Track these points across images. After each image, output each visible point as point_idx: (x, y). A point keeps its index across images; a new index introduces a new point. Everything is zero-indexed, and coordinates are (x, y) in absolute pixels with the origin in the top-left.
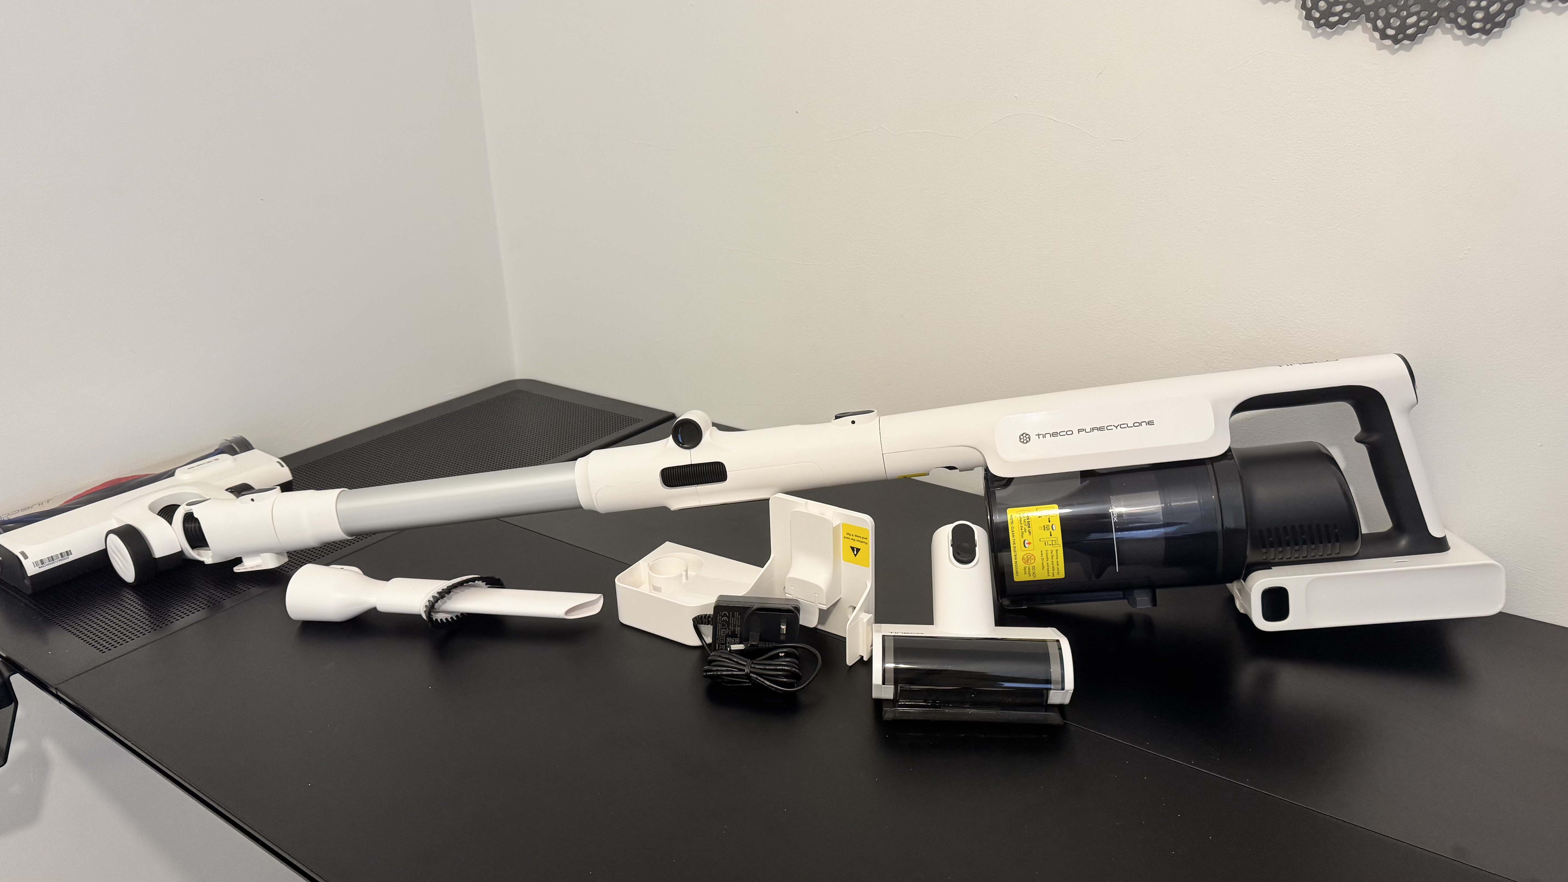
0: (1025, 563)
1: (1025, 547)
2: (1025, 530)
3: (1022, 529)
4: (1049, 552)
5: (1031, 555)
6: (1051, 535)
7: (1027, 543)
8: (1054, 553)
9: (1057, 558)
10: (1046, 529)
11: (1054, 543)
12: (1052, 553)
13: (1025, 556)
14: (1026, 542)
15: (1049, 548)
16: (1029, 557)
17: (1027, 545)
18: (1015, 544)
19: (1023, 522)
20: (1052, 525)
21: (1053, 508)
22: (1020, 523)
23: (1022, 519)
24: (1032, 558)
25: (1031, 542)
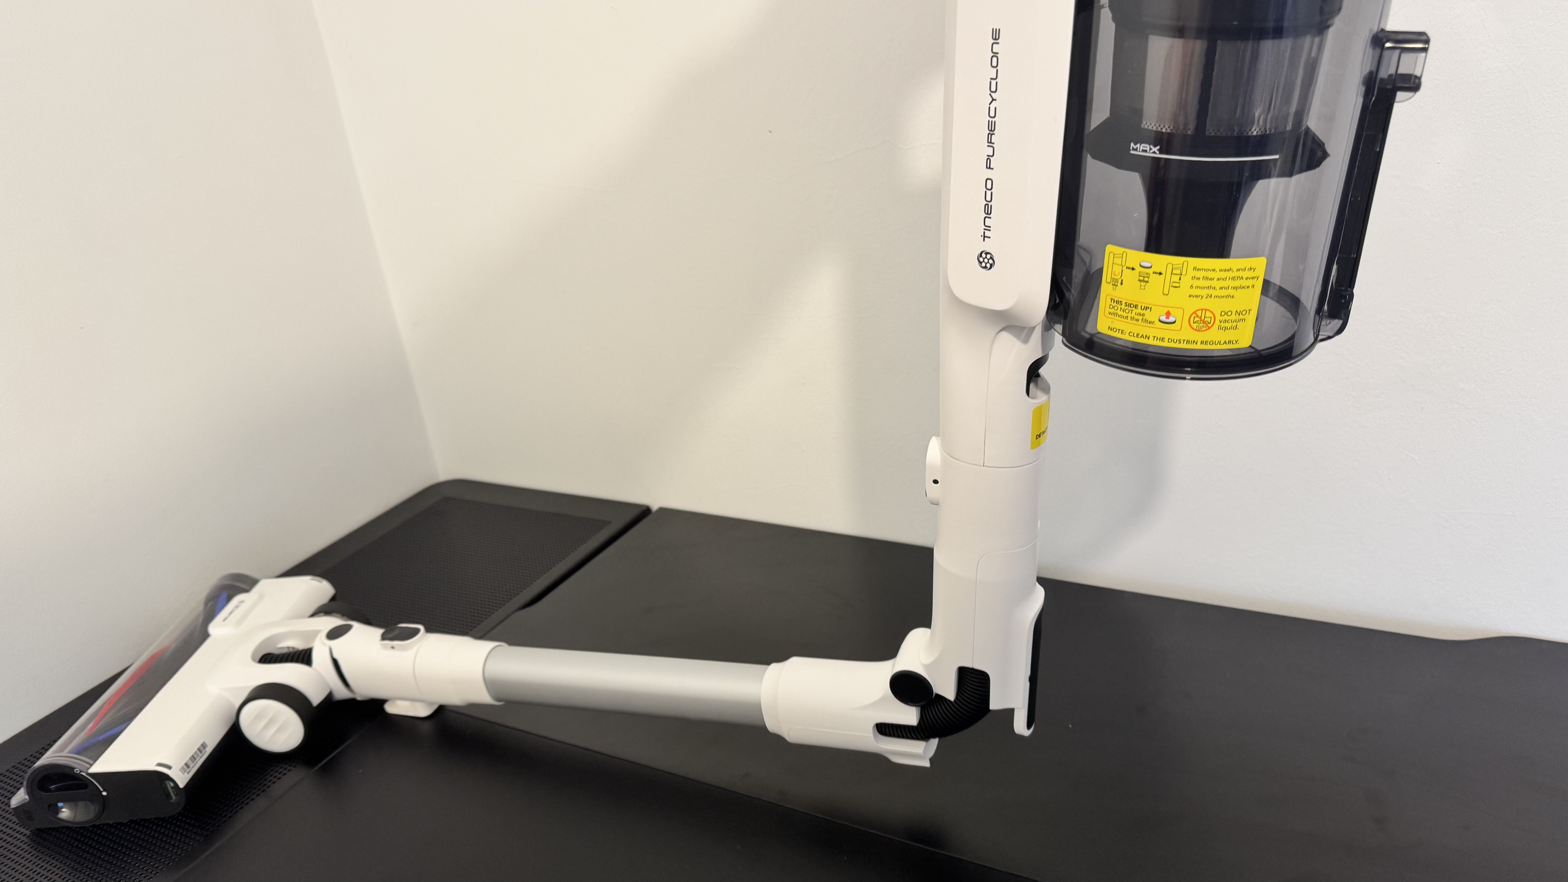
0: (1209, 328)
1: (1175, 322)
2: (1140, 314)
3: (1137, 320)
4: (1196, 283)
5: (1194, 315)
6: (1160, 274)
7: (1168, 317)
8: (1200, 274)
9: (1214, 270)
10: (1146, 279)
11: (1178, 272)
12: (1199, 279)
13: (1195, 326)
14: (1163, 318)
15: (1186, 281)
16: (1196, 319)
17: (1171, 319)
18: (1163, 339)
19: (1125, 314)
20: (1141, 266)
21: (1112, 255)
22: (1126, 320)
23: (1121, 313)
24: (1199, 313)
25: (1166, 310)
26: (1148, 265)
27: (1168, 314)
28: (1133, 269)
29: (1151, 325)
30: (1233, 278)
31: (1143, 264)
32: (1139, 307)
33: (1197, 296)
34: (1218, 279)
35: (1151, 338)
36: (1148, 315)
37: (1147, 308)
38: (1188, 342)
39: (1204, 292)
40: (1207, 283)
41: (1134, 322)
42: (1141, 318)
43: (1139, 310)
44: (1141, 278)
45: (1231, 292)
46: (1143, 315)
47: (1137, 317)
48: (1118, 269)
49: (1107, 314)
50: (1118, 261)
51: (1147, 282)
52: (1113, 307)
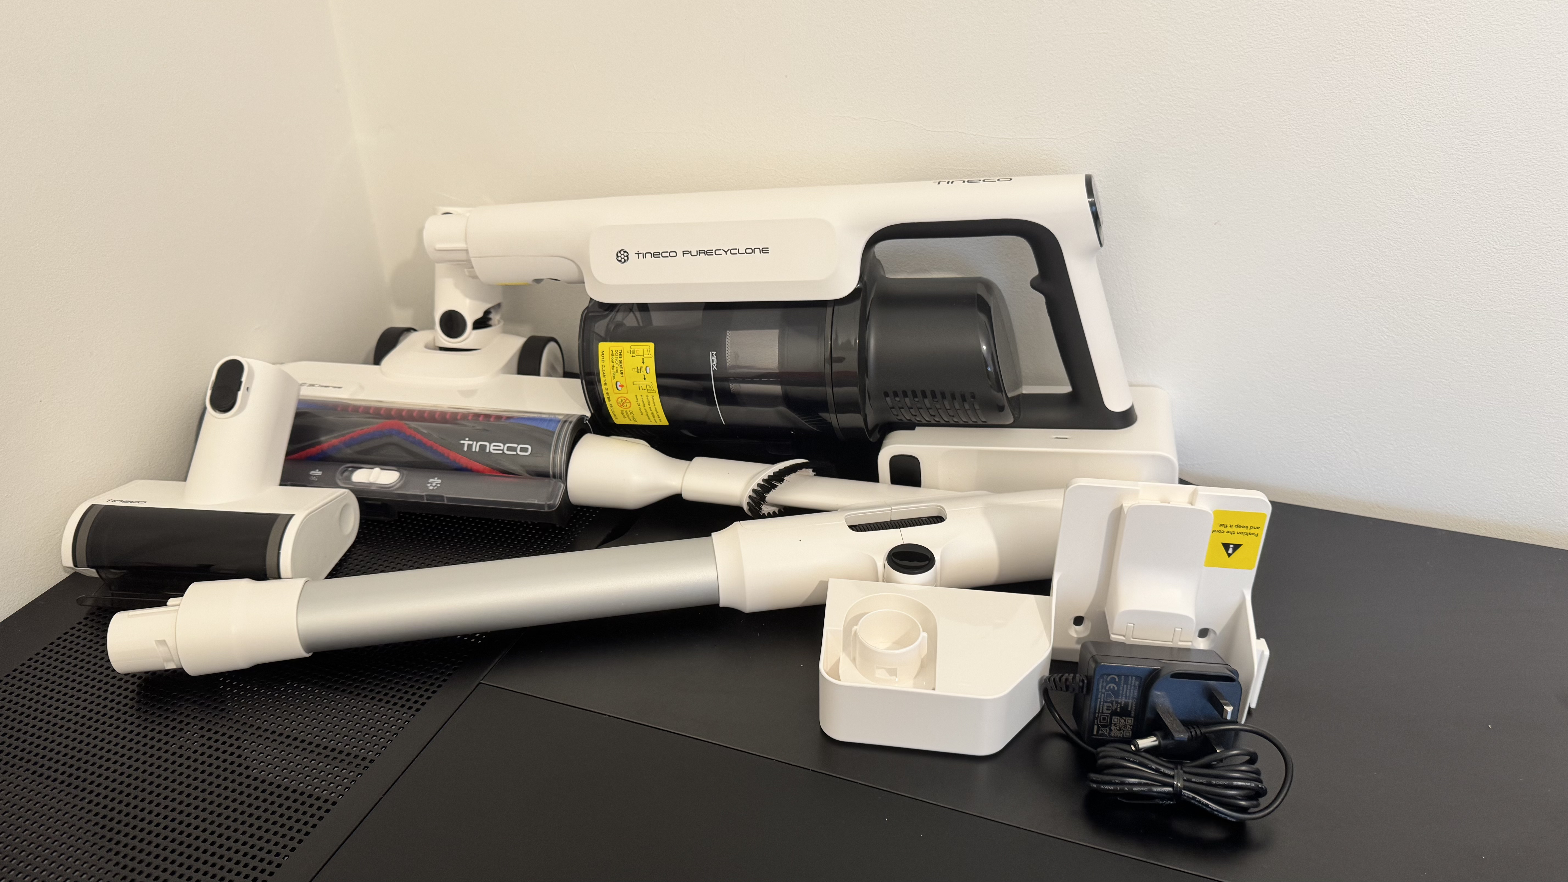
0: (621, 407)
1: (618, 390)
2: (617, 370)
3: (613, 369)
4: (645, 398)
5: (626, 399)
6: (645, 379)
7: (620, 386)
8: (650, 399)
9: (654, 405)
11: (648, 388)
12: (647, 399)
13: (619, 400)
14: (619, 384)
15: (645, 393)
16: (624, 401)
17: (619, 388)
18: (606, 385)
19: (614, 361)
20: (646, 367)
21: (648, 347)
22: (611, 362)
23: (614, 357)
24: (627, 401)
25: (624, 384)
26: (648, 371)
27: (622, 386)
28: (643, 363)
29: (612, 378)
30: (652, 414)
31: (648, 368)
32: (621, 369)
33: (637, 399)
34: (650, 408)
35: (605, 379)
36: (618, 376)
37: (622, 374)
38: (608, 398)
39: (640, 402)
40: (646, 403)
41: (612, 367)
42: (615, 370)
43: (619, 369)
44: (639, 368)
45: (645, 413)
46: (617, 372)
47: (615, 368)
48: (641, 352)
49: (611, 349)
50: (646, 352)
51: (638, 372)
52: (617, 353)
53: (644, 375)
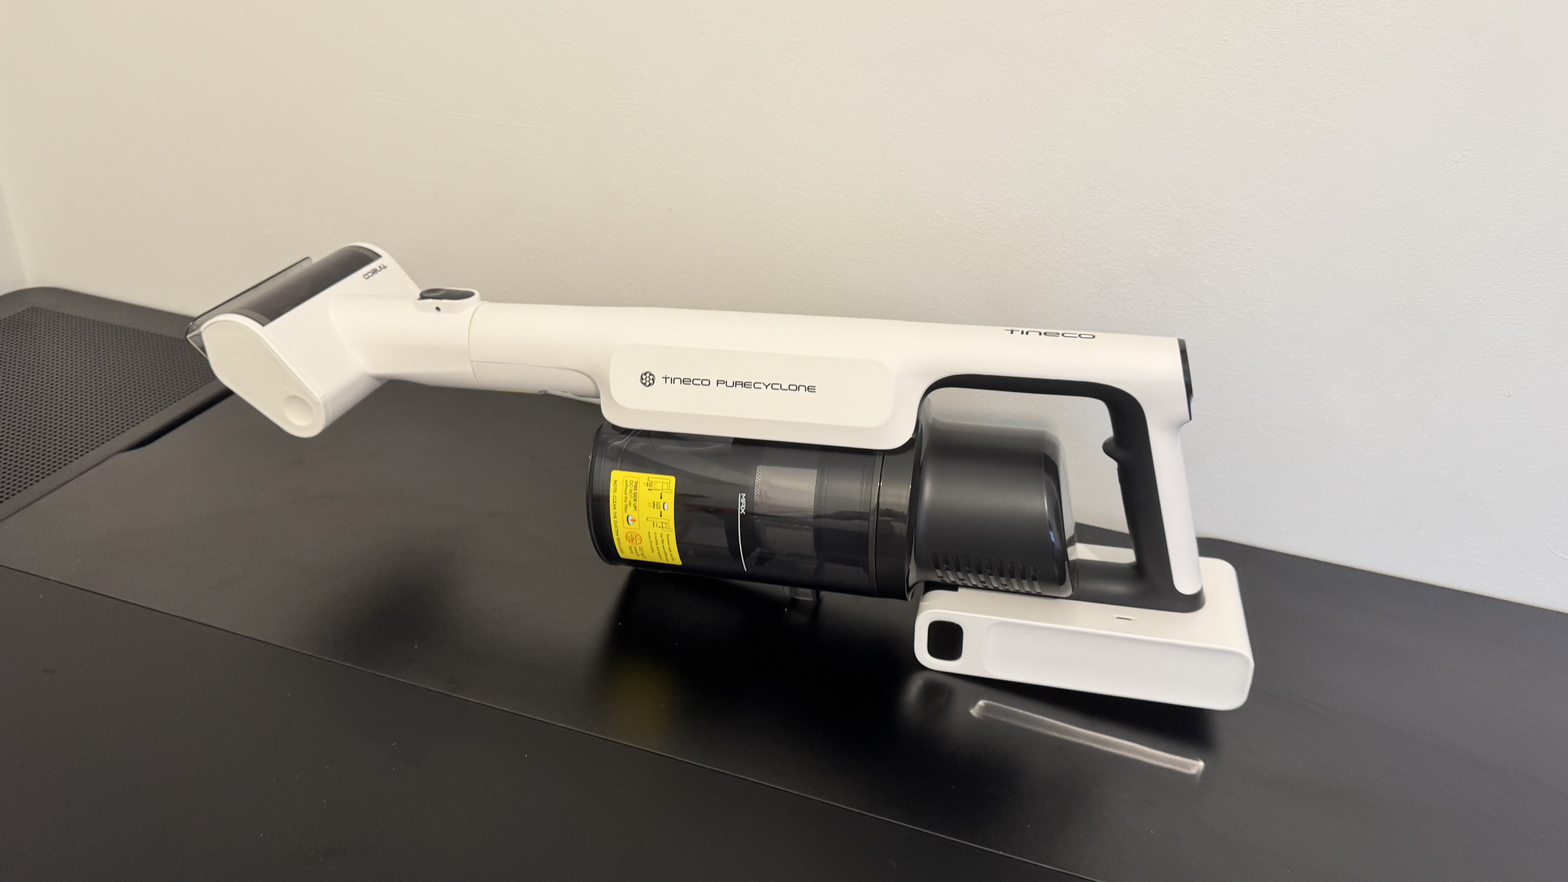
0: (630, 542)
1: (629, 524)
2: (630, 503)
3: (626, 501)
4: (659, 534)
5: (636, 535)
6: (661, 516)
7: (631, 520)
8: (665, 537)
9: (669, 544)
10: (656, 507)
11: (664, 525)
12: (662, 537)
13: (629, 535)
14: (630, 518)
15: (659, 530)
16: (634, 536)
17: (631, 522)
18: (615, 517)
19: (628, 492)
20: (664, 503)
21: (669, 481)
22: (624, 493)
23: (628, 488)
24: (638, 537)
25: (636, 519)
26: (666, 508)
28: (661, 498)
29: (624, 511)
30: (665, 552)
31: (666, 505)
32: (635, 502)
33: (649, 536)
34: (663, 546)
35: (615, 511)
36: (630, 509)
37: (636, 507)
38: (617, 532)
39: (653, 539)
40: (660, 541)
41: (624, 500)
42: (628, 503)
43: (633, 503)
44: (656, 504)
45: (656, 551)
46: (630, 505)
47: (628, 501)
48: (659, 486)
49: (626, 479)
50: (665, 486)
51: (654, 508)
52: (631, 484)
53: (661, 512)
